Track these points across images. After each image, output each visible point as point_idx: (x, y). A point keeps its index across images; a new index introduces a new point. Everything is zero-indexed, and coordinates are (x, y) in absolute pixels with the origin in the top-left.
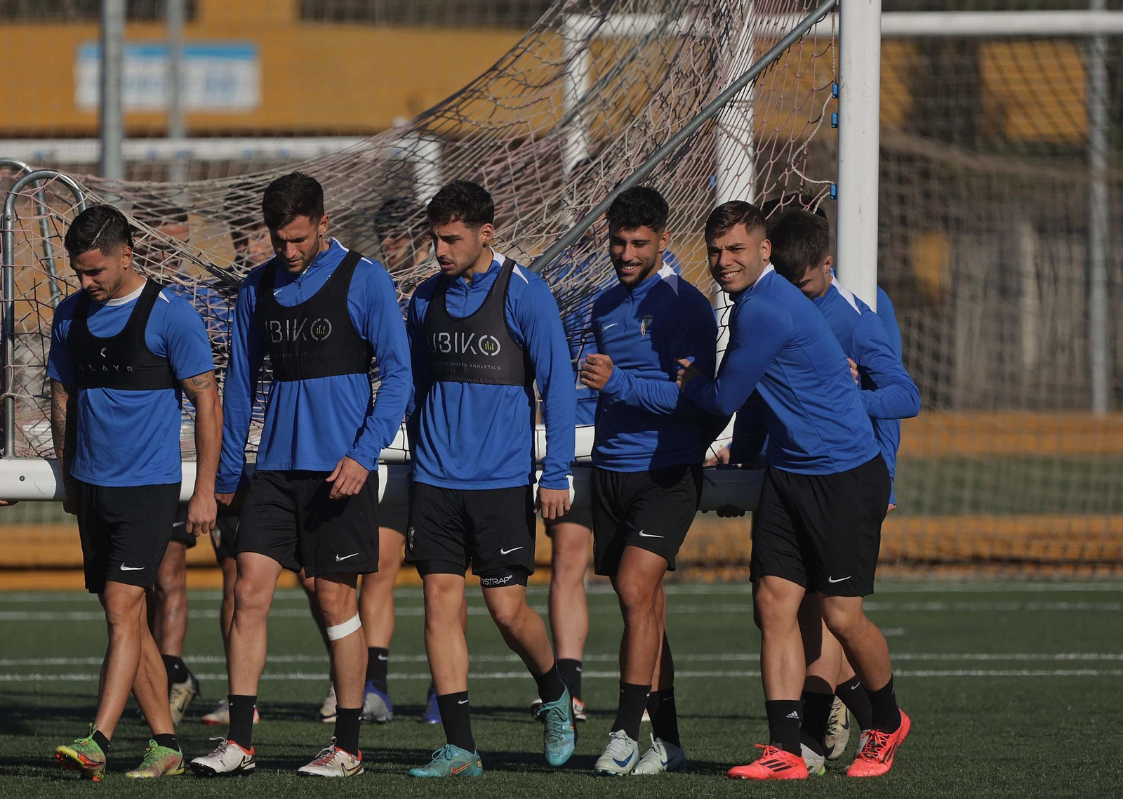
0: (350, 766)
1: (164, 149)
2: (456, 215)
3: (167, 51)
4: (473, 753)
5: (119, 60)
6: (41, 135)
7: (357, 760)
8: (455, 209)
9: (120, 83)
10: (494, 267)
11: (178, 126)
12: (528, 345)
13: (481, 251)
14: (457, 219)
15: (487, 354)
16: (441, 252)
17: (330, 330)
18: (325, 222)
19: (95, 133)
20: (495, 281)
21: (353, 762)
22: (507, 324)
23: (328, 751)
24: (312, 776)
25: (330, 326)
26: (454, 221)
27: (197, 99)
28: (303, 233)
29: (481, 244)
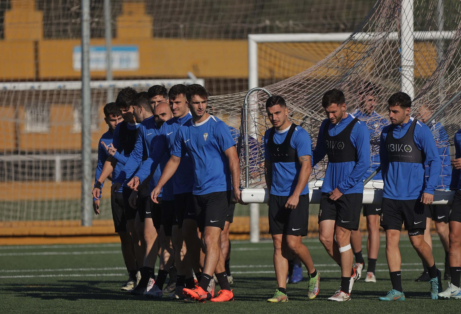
0: (346, 297)
1: (105, 84)
2: (398, 103)
3: (105, 49)
4: (402, 293)
5: (88, 52)
6: (61, 80)
7: (348, 295)
8: (397, 101)
9: (89, 60)
10: (410, 121)
11: (110, 75)
12: (423, 148)
13: (406, 117)
14: (398, 105)
15: (407, 152)
16: (391, 116)
17: (344, 146)
18: (344, 106)
19: (79, 79)
20: (410, 127)
21: (347, 296)
22: (414, 141)
23: (338, 292)
24: (333, 301)
25: (344, 145)
26: (397, 105)
27: (116, 66)
28: (335, 109)
29: (406, 114)
